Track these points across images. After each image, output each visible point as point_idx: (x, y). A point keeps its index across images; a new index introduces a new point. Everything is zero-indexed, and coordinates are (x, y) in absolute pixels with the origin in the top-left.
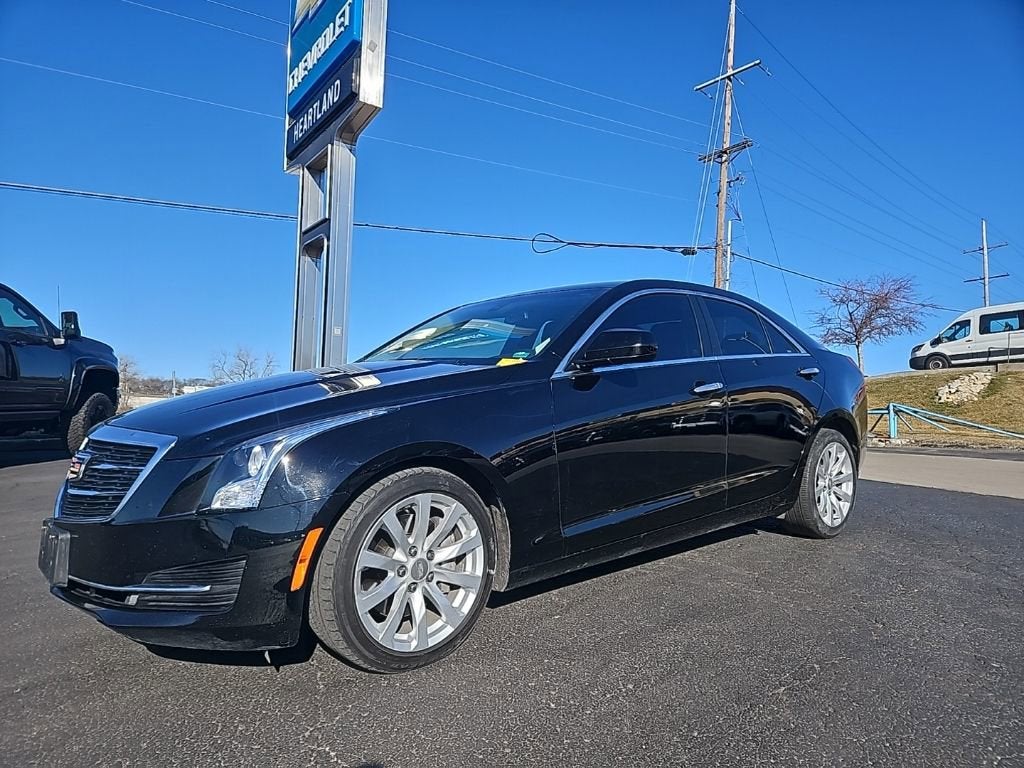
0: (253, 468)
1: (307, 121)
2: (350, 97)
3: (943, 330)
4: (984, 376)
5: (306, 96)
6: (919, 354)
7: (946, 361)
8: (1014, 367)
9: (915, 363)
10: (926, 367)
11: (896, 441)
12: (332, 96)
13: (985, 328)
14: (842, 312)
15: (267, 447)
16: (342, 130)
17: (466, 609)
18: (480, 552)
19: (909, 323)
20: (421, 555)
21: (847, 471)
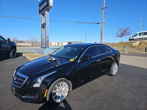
0: (39, 81)
1: (41, 8)
2: (48, 4)
3: (134, 35)
4: (139, 42)
5: (41, 3)
6: (130, 38)
7: (134, 40)
8: (143, 41)
9: (130, 40)
10: (131, 40)
11: (126, 52)
12: (45, 4)
13: (140, 35)
14: (120, 32)
15: (40, 79)
16: (47, 9)
17: (66, 95)
18: (68, 87)
19: (129, 34)
20: (61, 89)
21: (117, 67)
